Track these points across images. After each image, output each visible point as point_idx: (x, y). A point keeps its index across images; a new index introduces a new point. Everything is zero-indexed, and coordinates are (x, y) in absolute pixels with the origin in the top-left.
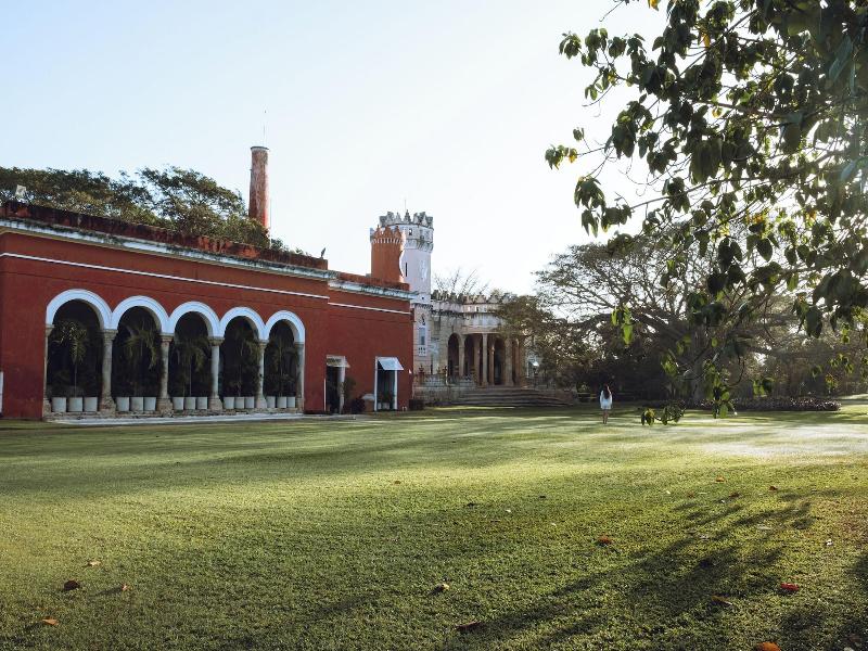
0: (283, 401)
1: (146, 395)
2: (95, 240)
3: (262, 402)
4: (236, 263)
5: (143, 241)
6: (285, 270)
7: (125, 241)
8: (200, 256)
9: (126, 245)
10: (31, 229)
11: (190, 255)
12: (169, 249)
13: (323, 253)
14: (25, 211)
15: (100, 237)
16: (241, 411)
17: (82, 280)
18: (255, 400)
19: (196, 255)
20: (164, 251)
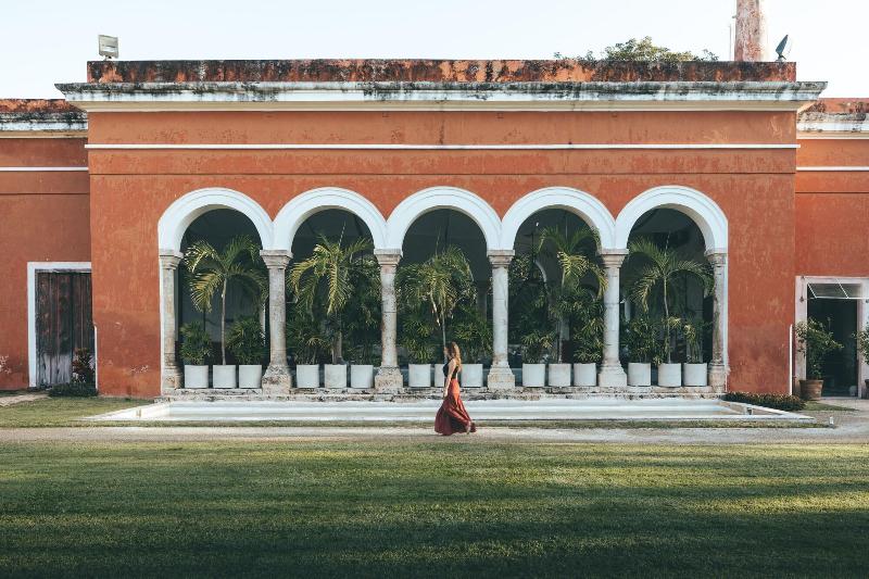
0: (671, 372)
1: (349, 359)
2: (221, 98)
3: (613, 374)
4: (528, 97)
5: (311, 85)
6: (660, 96)
7: (276, 91)
8: (440, 96)
9: (281, 97)
10: (113, 99)
11: (416, 96)
12: (367, 92)
13: (780, 48)
14: (113, 73)
15: (231, 91)
16: (561, 392)
17: (214, 172)
18: (599, 369)
19: (431, 96)
20: (359, 97)
